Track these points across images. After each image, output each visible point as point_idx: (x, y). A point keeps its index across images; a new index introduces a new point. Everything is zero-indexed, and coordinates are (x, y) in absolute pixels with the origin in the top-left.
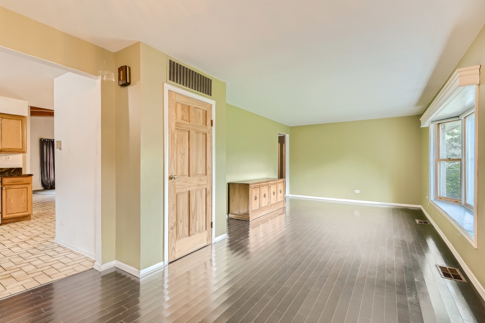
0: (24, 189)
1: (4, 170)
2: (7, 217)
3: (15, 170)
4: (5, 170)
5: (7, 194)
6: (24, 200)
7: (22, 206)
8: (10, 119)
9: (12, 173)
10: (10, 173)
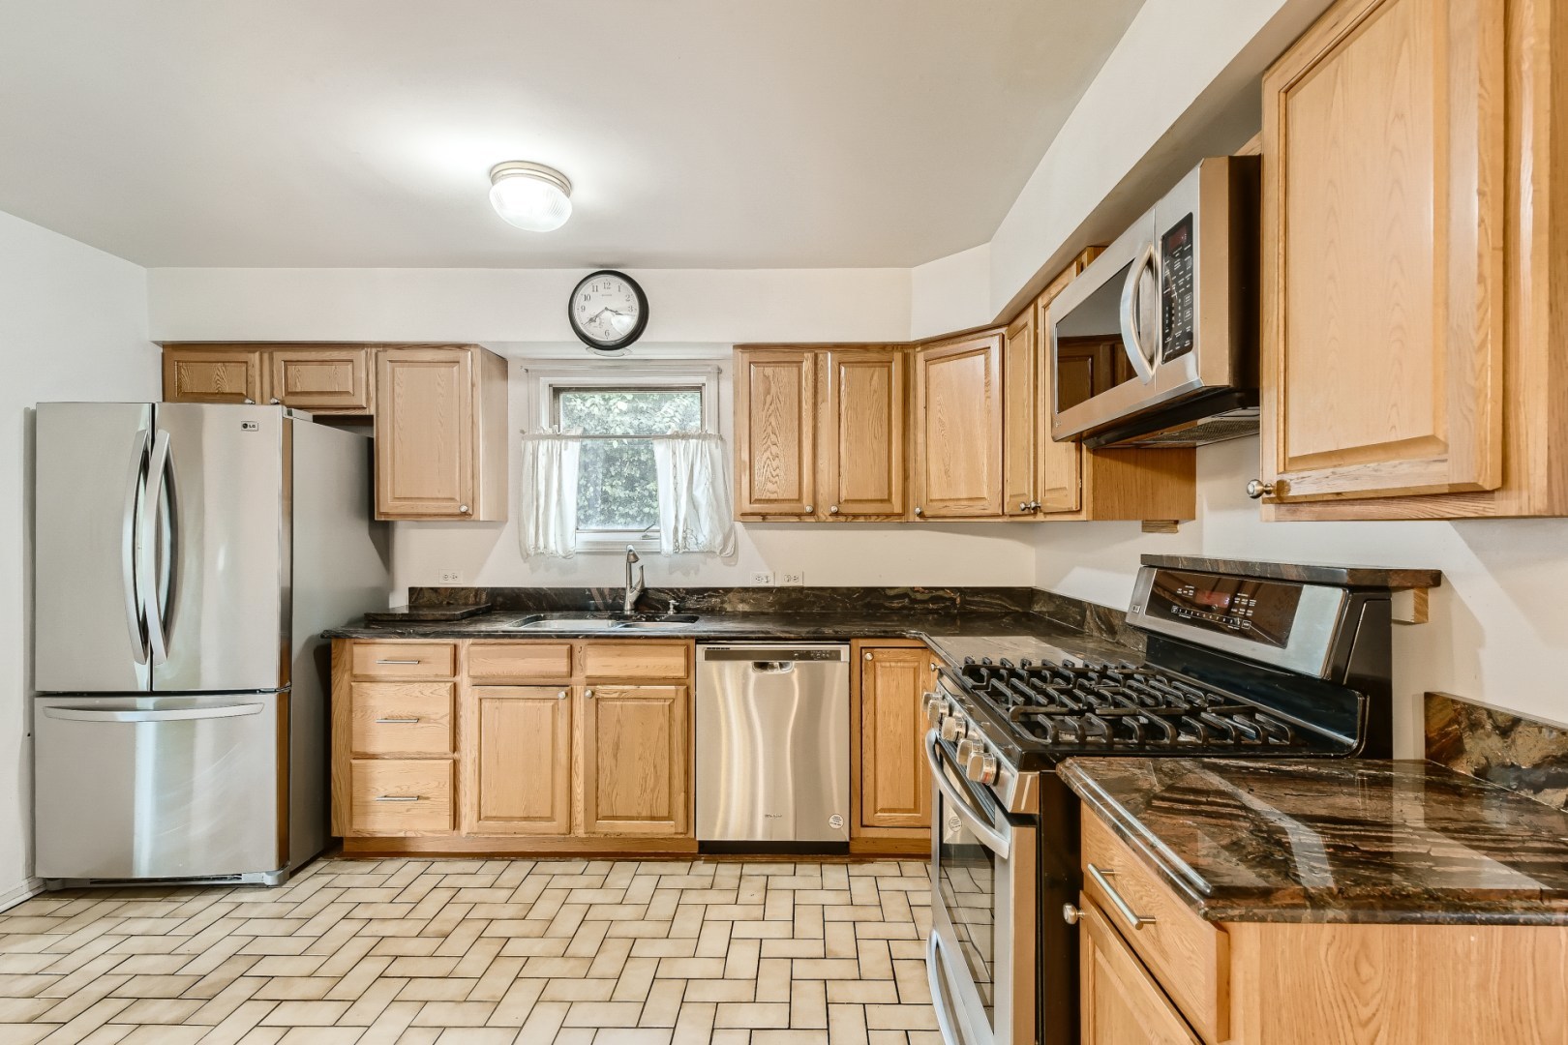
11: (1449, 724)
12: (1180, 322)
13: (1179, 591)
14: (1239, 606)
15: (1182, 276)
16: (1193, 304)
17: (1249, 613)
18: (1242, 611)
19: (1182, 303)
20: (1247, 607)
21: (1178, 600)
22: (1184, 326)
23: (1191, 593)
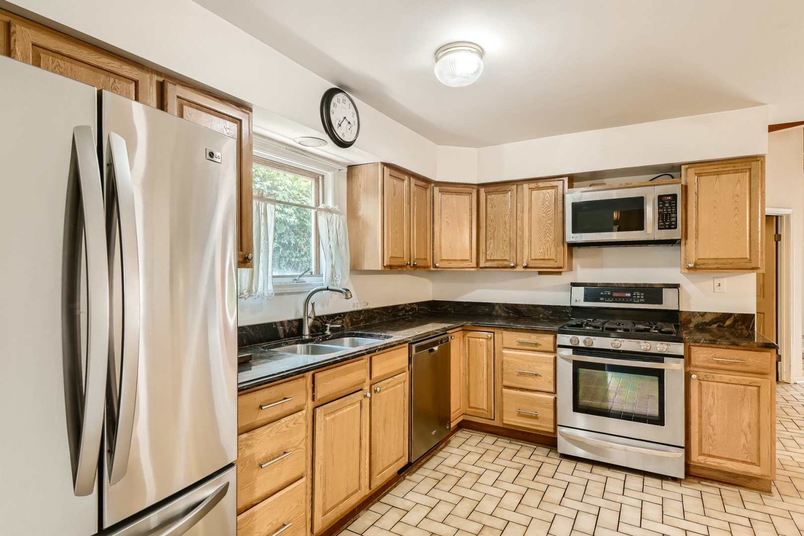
0: (749, 388)
1: (707, 319)
2: (702, 462)
3: (735, 318)
4: (710, 319)
5: (703, 394)
6: (749, 425)
7: (743, 441)
8: (718, 173)
9: (727, 327)
10: (722, 327)
11: (688, 316)
12: (668, 221)
13: (602, 293)
14: (636, 295)
15: (669, 209)
16: (676, 217)
17: (642, 297)
18: (638, 297)
19: (670, 216)
20: (640, 295)
21: (602, 296)
22: (671, 222)
23: (609, 294)
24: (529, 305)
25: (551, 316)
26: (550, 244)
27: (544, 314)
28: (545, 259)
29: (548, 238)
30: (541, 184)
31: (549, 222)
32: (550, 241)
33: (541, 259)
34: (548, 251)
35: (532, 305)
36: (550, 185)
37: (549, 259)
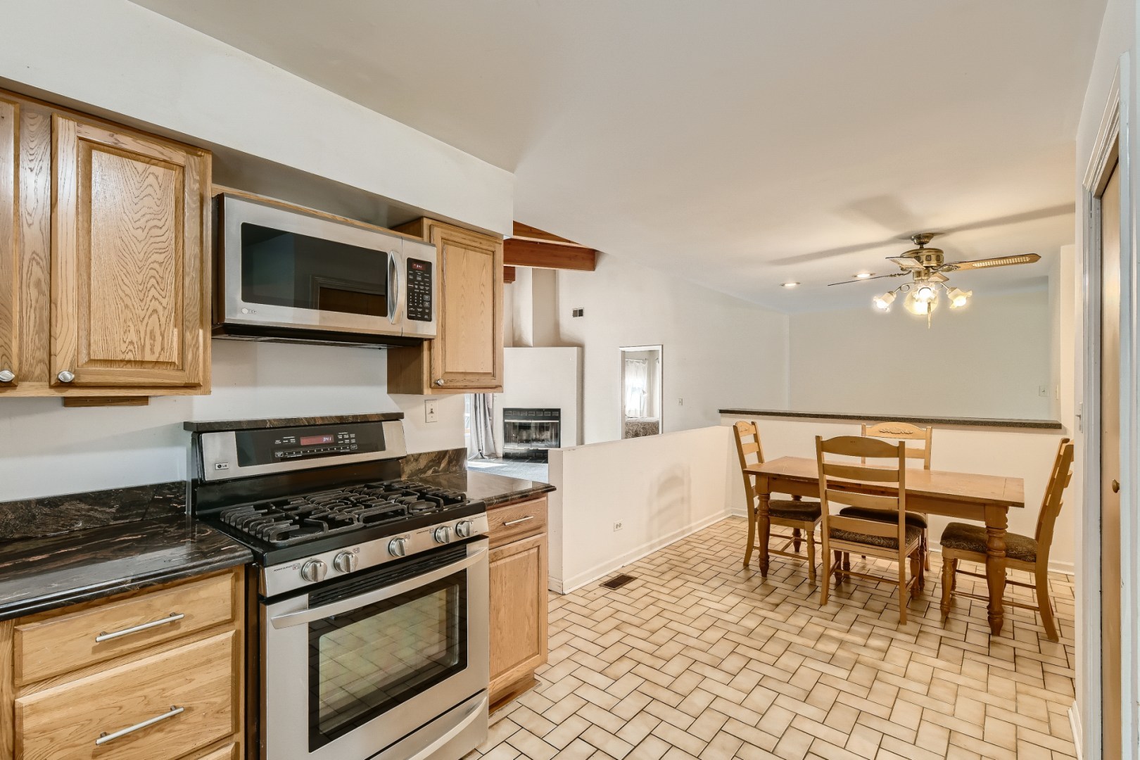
1: (422, 463)
4: (425, 463)
8: (465, 247)
9: (442, 471)
10: (438, 472)
12: (421, 306)
13: (278, 442)
14: (343, 439)
15: (422, 285)
16: (430, 302)
17: (353, 441)
18: (347, 441)
19: (422, 297)
20: (350, 438)
21: (280, 448)
22: (424, 308)
23: (293, 441)
24: (27, 503)
25: (115, 519)
26: (163, 320)
27: (89, 519)
28: (142, 363)
29: (155, 304)
30: (128, 142)
31: (160, 258)
32: (161, 312)
33: (129, 362)
34: (153, 337)
35: (40, 502)
36: (162, 157)
37: (156, 363)
